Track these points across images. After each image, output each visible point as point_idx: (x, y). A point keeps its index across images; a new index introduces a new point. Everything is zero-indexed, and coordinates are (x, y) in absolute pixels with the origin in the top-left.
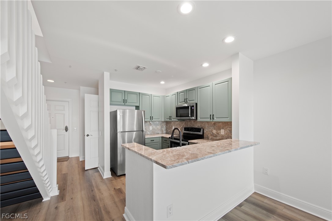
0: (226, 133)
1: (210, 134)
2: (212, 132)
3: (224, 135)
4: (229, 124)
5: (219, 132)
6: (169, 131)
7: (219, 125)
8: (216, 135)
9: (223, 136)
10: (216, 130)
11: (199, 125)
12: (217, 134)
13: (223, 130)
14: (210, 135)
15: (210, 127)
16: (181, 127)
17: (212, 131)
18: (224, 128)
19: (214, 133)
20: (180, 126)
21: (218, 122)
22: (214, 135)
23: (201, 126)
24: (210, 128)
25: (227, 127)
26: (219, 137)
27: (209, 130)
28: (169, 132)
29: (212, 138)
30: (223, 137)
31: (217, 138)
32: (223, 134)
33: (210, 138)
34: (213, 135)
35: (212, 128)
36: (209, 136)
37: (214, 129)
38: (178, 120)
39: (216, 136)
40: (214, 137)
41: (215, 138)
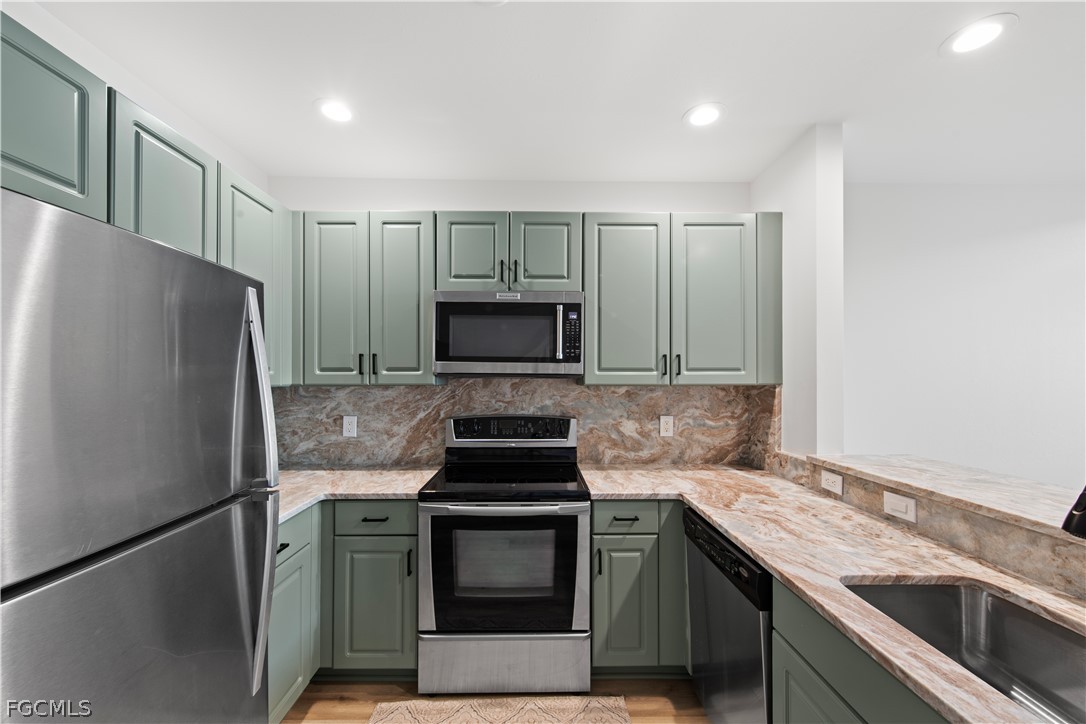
0: (680, 430)
1: (610, 439)
2: (619, 432)
3: (673, 438)
4: (692, 392)
5: (650, 426)
6: (304, 446)
7: (651, 399)
8: (639, 443)
9: (669, 444)
10: (639, 420)
11: (548, 402)
12: (643, 436)
13: (670, 419)
14: (606, 444)
15: (609, 411)
16: (422, 415)
17: (616, 427)
18: (675, 411)
19: (628, 433)
20: (414, 414)
21: (646, 386)
22: (629, 445)
23: (557, 404)
24: (608, 415)
25: (683, 405)
26: (652, 447)
27: (606, 422)
28: (310, 451)
29: (616, 457)
30: (666, 448)
31: (641, 454)
32: (670, 434)
33: (607, 459)
34: (621, 442)
35: (616, 413)
36: (601, 448)
37: (628, 418)
38: (438, 375)
39: (637, 446)
40: (626, 449)
41: (633, 454)
